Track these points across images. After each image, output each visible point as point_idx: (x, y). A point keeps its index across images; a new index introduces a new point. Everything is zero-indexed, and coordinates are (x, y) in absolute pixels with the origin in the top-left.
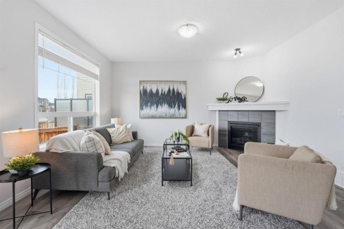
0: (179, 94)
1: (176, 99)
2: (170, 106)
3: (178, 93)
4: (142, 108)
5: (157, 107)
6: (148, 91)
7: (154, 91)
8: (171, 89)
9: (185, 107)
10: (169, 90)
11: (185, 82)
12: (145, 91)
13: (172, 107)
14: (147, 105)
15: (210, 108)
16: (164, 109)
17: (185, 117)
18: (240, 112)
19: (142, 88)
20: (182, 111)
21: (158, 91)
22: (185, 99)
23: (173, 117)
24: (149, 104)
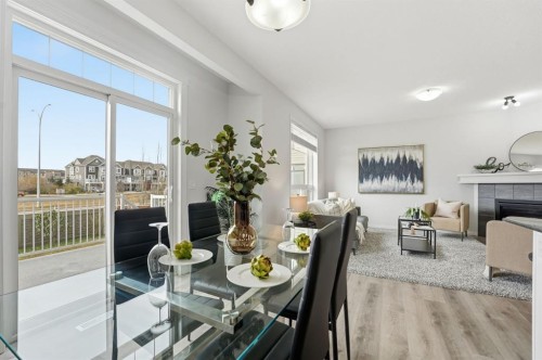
0: (413, 163)
1: (409, 169)
2: (400, 178)
3: (411, 161)
4: (361, 181)
5: (382, 179)
6: (370, 160)
7: (378, 160)
8: (401, 156)
9: (421, 178)
10: (398, 158)
11: (421, 147)
12: (365, 161)
13: (402, 179)
14: (367, 178)
15: (463, 181)
16: (391, 182)
17: (423, 192)
18: (516, 186)
19: (361, 157)
20: (418, 185)
21: (382, 159)
22: (422, 168)
23: (404, 192)
24: (371, 176)
